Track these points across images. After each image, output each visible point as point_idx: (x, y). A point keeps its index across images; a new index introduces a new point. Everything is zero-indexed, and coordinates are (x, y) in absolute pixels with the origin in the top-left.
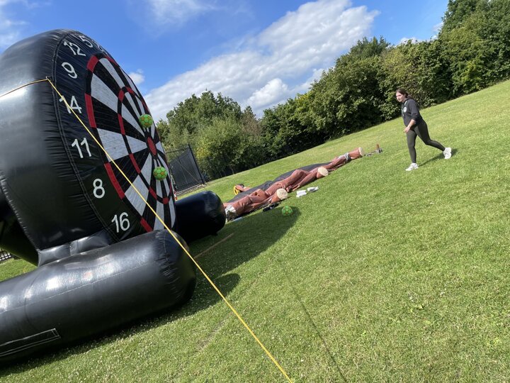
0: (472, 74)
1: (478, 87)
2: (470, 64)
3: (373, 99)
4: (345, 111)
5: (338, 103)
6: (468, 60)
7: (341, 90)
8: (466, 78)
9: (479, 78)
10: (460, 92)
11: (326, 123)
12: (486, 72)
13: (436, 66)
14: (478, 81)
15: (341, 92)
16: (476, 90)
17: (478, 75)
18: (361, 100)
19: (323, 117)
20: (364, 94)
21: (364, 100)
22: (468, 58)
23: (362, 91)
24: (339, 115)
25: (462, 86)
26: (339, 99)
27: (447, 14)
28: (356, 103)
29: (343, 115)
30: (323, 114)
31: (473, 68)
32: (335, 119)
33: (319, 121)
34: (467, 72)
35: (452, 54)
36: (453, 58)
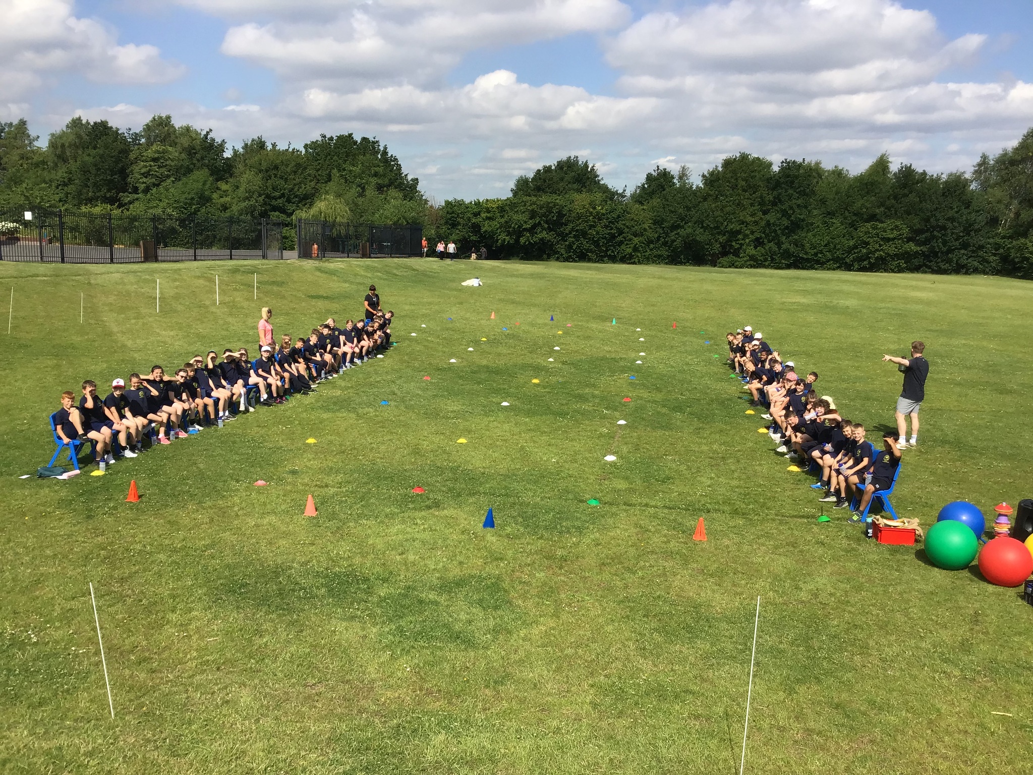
1: (636, 261)
4: (528, 239)
5: (525, 230)
8: (629, 250)
10: (624, 260)
11: (509, 242)
12: (646, 252)
14: (638, 256)
15: (530, 221)
16: (634, 263)
17: (639, 251)
18: (544, 234)
19: (507, 236)
20: (550, 230)
23: (548, 227)
24: (522, 240)
25: (626, 255)
27: (643, 185)
30: (509, 234)
32: (517, 241)
33: (503, 238)
34: (632, 246)
35: (627, 227)
36: (626, 230)
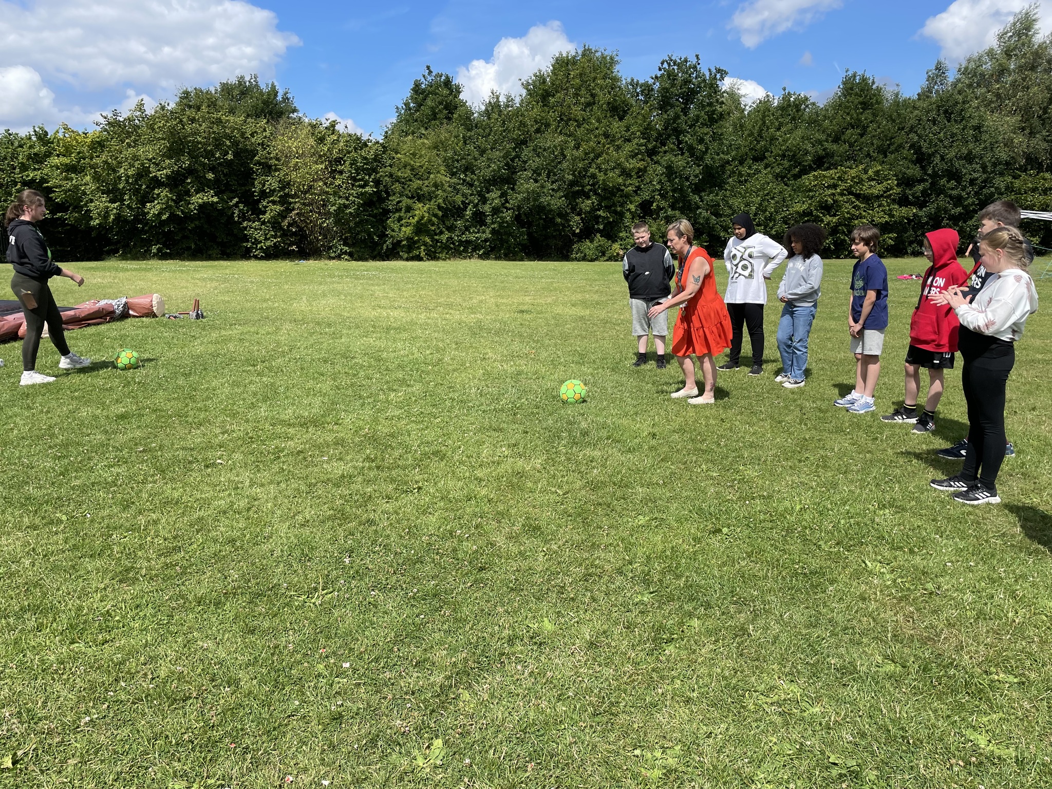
0: (420, 228)
1: (423, 254)
2: (421, 210)
3: (236, 205)
4: (168, 207)
5: (157, 183)
6: (419, 200)
7: (170, 158)
8: (407, 231)
9: (428, 240)
10: (391, 254)
11: (118, 217)
12: (441, 233)
13: (367, 189)
14: (425, 244)
15: (167, 161)
16: (419, 258)
17: (428, 233)
18: (209, 197)
19: (112, 201)
20: (219, 187)
21: (215, 199)
22: (420, 197)
23: (217, 181)
24: (153, 209)
25: (399, 242)
26: (162, 174)
28: (198, 199)
29: (160, 214)
30: (115, 195)
31: (423, 217)
33: (101, 207)
34: (414, 221)
35: (398, 180)
36: (397, 187)
